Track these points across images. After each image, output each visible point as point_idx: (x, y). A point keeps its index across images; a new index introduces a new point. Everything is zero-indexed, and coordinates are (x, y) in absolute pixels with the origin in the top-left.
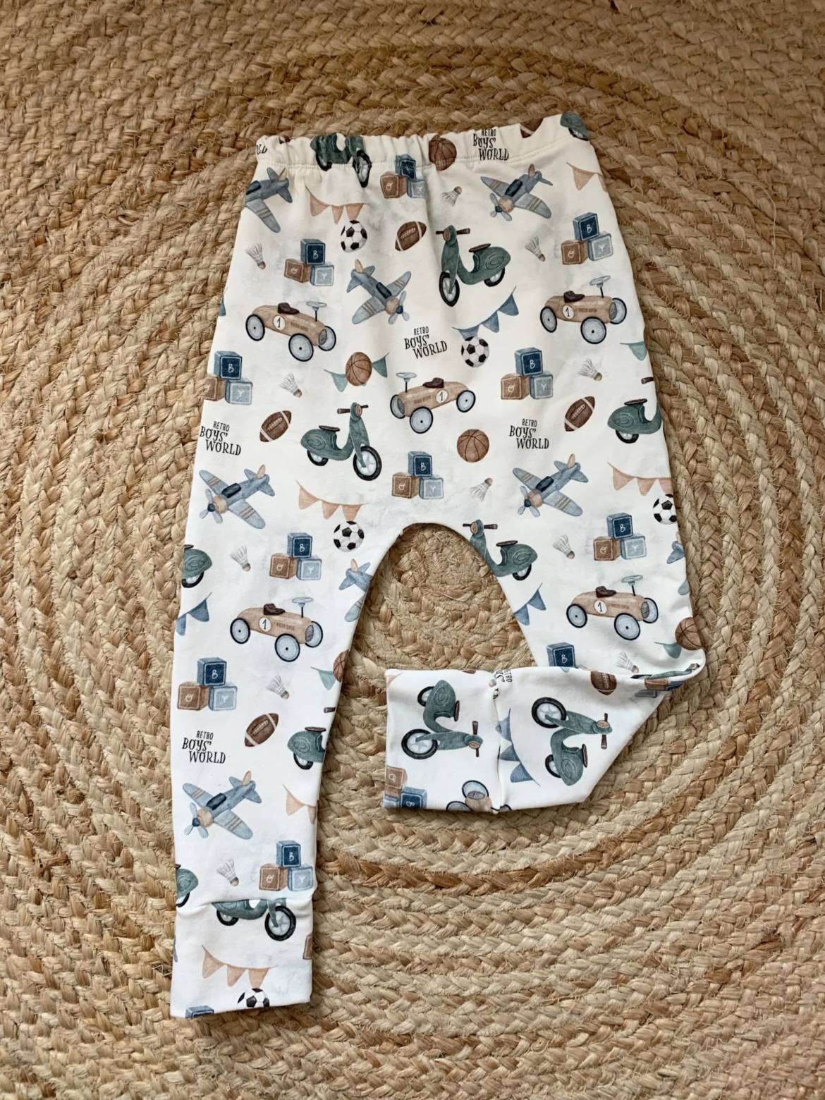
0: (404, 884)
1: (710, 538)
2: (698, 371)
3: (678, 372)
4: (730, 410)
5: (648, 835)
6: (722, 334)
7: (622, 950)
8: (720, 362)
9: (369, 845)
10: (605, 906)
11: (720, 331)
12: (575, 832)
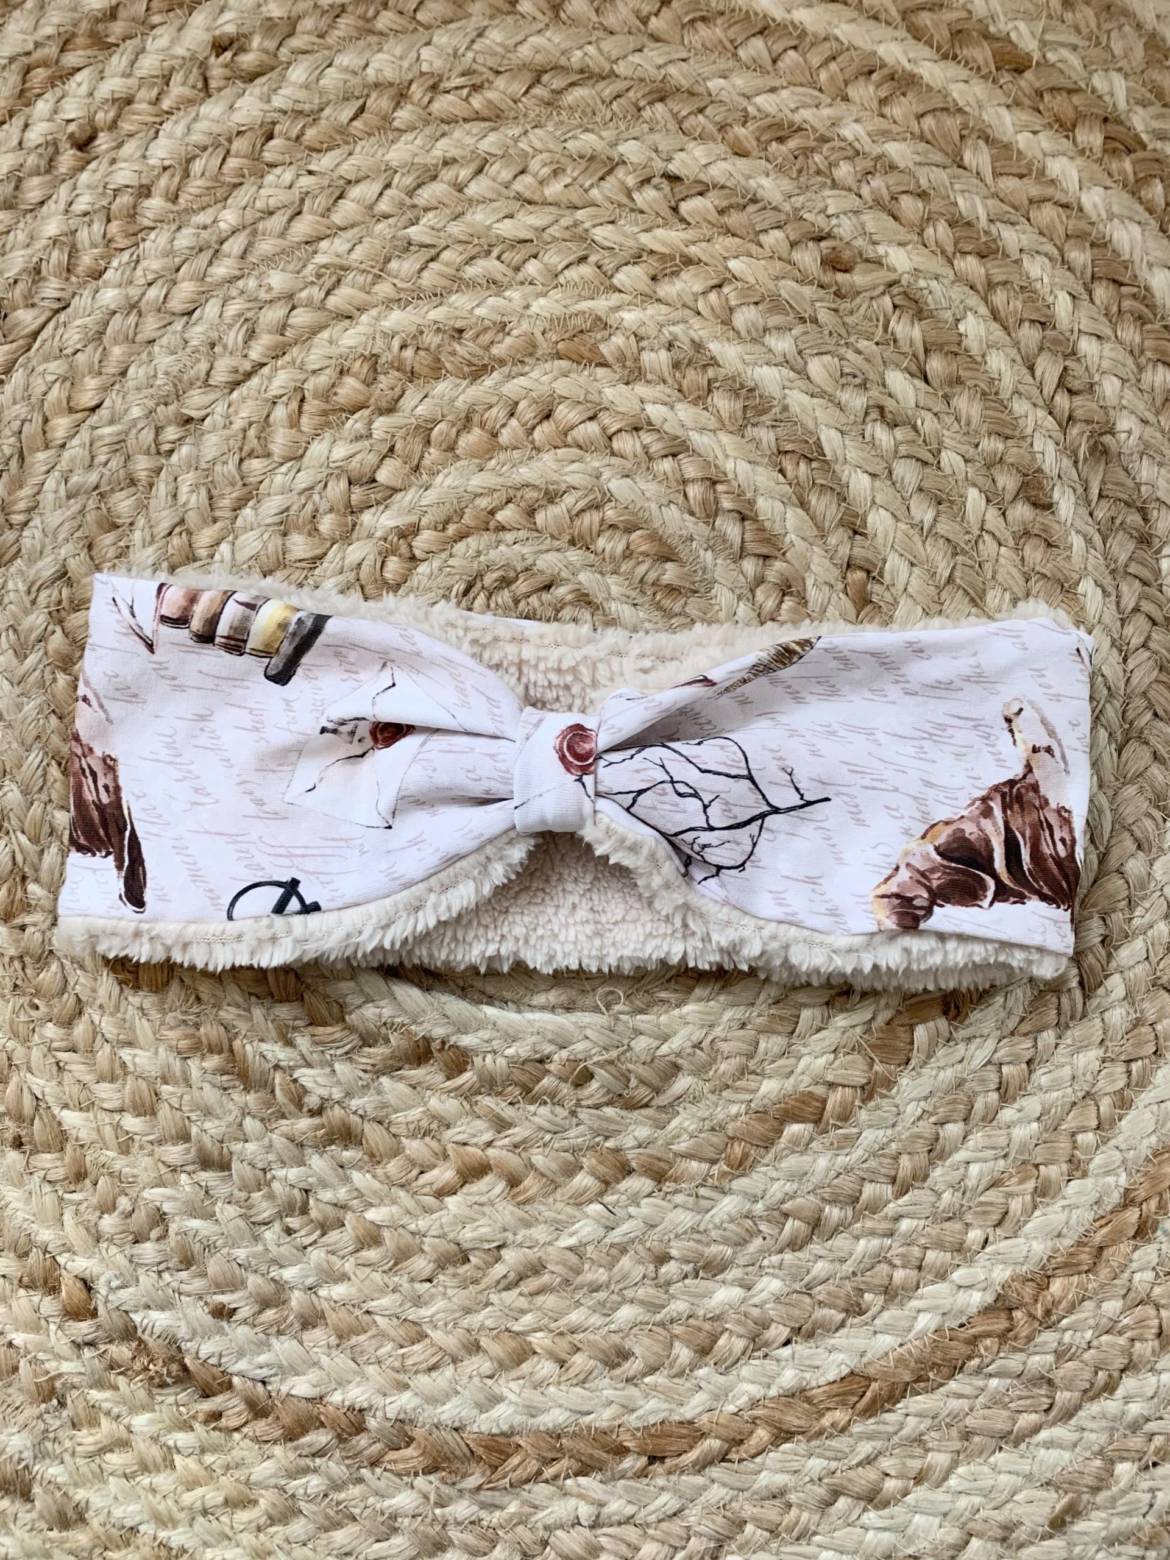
0: (576, 1466)
1: (1131, 558)
2: (1035, 191)
3: (990, 202)
4: (1126, 265)
5: (1105, 1253)
6: (1076, 99)
7: (1097, 1524)
8: (1079, 161)
9: (481, 1397)
10: (1036, 1430)
11: (1070, 92)
12: (942, 1275)
